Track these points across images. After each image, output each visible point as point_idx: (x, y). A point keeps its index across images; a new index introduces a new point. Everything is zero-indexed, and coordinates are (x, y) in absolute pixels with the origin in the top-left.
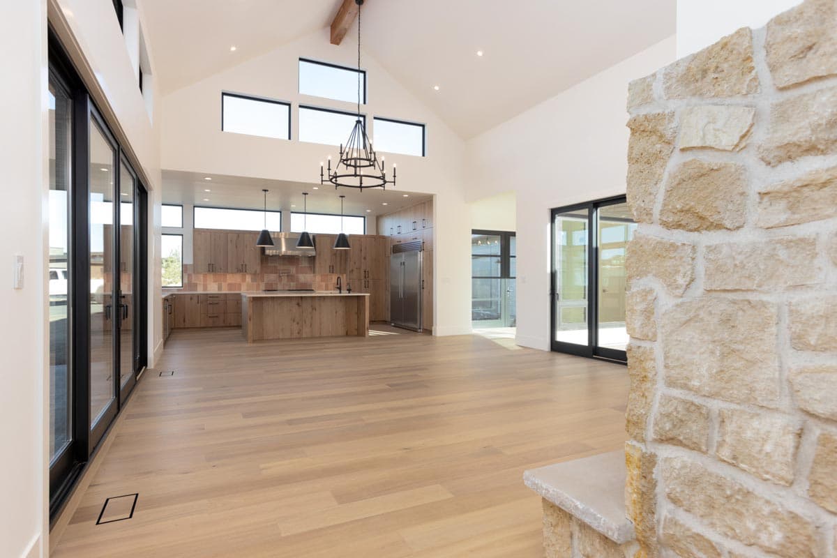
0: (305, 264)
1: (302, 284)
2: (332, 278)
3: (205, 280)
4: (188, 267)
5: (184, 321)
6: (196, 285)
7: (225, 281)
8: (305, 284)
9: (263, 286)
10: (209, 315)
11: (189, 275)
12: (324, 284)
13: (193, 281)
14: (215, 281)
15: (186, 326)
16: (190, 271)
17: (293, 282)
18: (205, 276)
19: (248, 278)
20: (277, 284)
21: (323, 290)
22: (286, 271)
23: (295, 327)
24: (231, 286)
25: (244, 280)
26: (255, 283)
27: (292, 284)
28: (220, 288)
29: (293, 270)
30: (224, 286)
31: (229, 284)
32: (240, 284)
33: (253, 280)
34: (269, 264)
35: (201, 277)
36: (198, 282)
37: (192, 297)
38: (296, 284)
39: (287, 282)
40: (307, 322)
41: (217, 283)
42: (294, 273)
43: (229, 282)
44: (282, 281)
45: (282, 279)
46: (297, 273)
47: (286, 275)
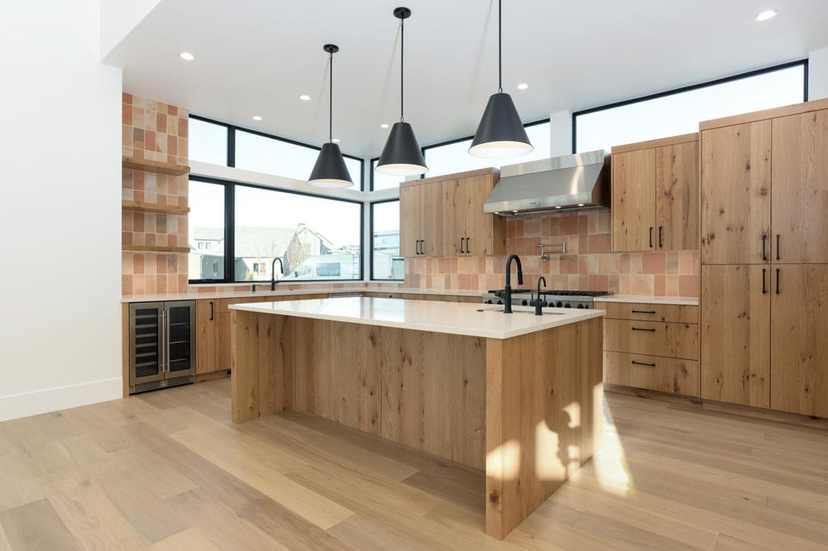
1: (593, 277)
2: (675, 264)
3: (429, 270)
6: (418, 278)
7: (455, 270)
8: (604, 278)
12: (651, 278)
13: (416, 272)
14: (441, 272)
17: (574, 272)
21: (648, 293)
23: (367, 402)
25: (482, 270)
27: (570, 276)
29: (573, 244)
31: (462, 278)
32: (476, 277)
34: (526, 235)
36: (420, 273)
38: (580, 278)
39: (561, 273)
40: (390, 394)
41: (444, 274)
42: (577, 253)
43: (460, 272)
44: (551, 272)
45: (551, 267)
46: (582, 250)
47: (558, 256)
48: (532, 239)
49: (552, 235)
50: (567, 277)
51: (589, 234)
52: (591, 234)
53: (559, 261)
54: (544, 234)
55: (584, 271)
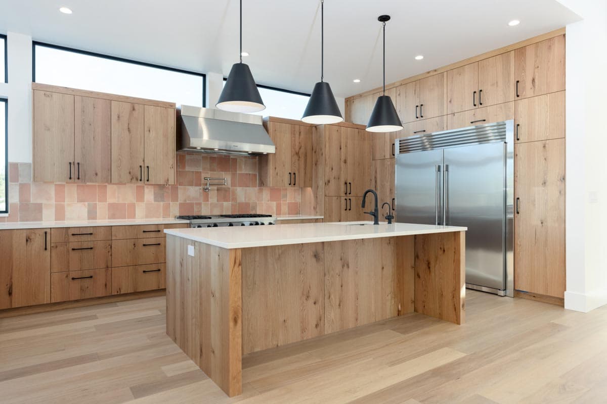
0: (245, 169)
1: (241, 204)
3: (60, 196)
4: (20, 168)
5: (10, 294)
6: (39, 208)
7: (103, 199)
8: (247, 204)
9: (175, 210)
10: (71, 277)
11: (23, 188)
12: (274, 203)
13: (32, 200)
14: (80, 200)
15: (15, 305)
16: (25, 177)
17: (227, 201)
18: (60, 189)
19: (149, 194)
20: (200, 204)
22: (216, 182)
23: (311, 312)
24: (115, 210)
25: (140, 197)
26: (162, 203)
27: (226, 204)
28: (92, 215)
29: (227, 178)
30: (102, 208)
31: (112, 207)
32: (132, 206)
33: (159, 197)
34: (187, 169)
35: (52, 191)
36: (43, 202)
37: (29, 236)
38: (232, 205)
39: (218, 201)
40: (332, 296)
41: (86, 203)
42: (229, 186)
43: (110, 200)
44: (210, 200)
45: (210, 196)
46: (233, 184)
47: (215, 188)
48: (193, 172)
49: (210, 171)
50: (223, 204)
51: (238, 172)
52: (240, 172)
53: (216, 192)
54: (204, 169)
55: (234, 199)
